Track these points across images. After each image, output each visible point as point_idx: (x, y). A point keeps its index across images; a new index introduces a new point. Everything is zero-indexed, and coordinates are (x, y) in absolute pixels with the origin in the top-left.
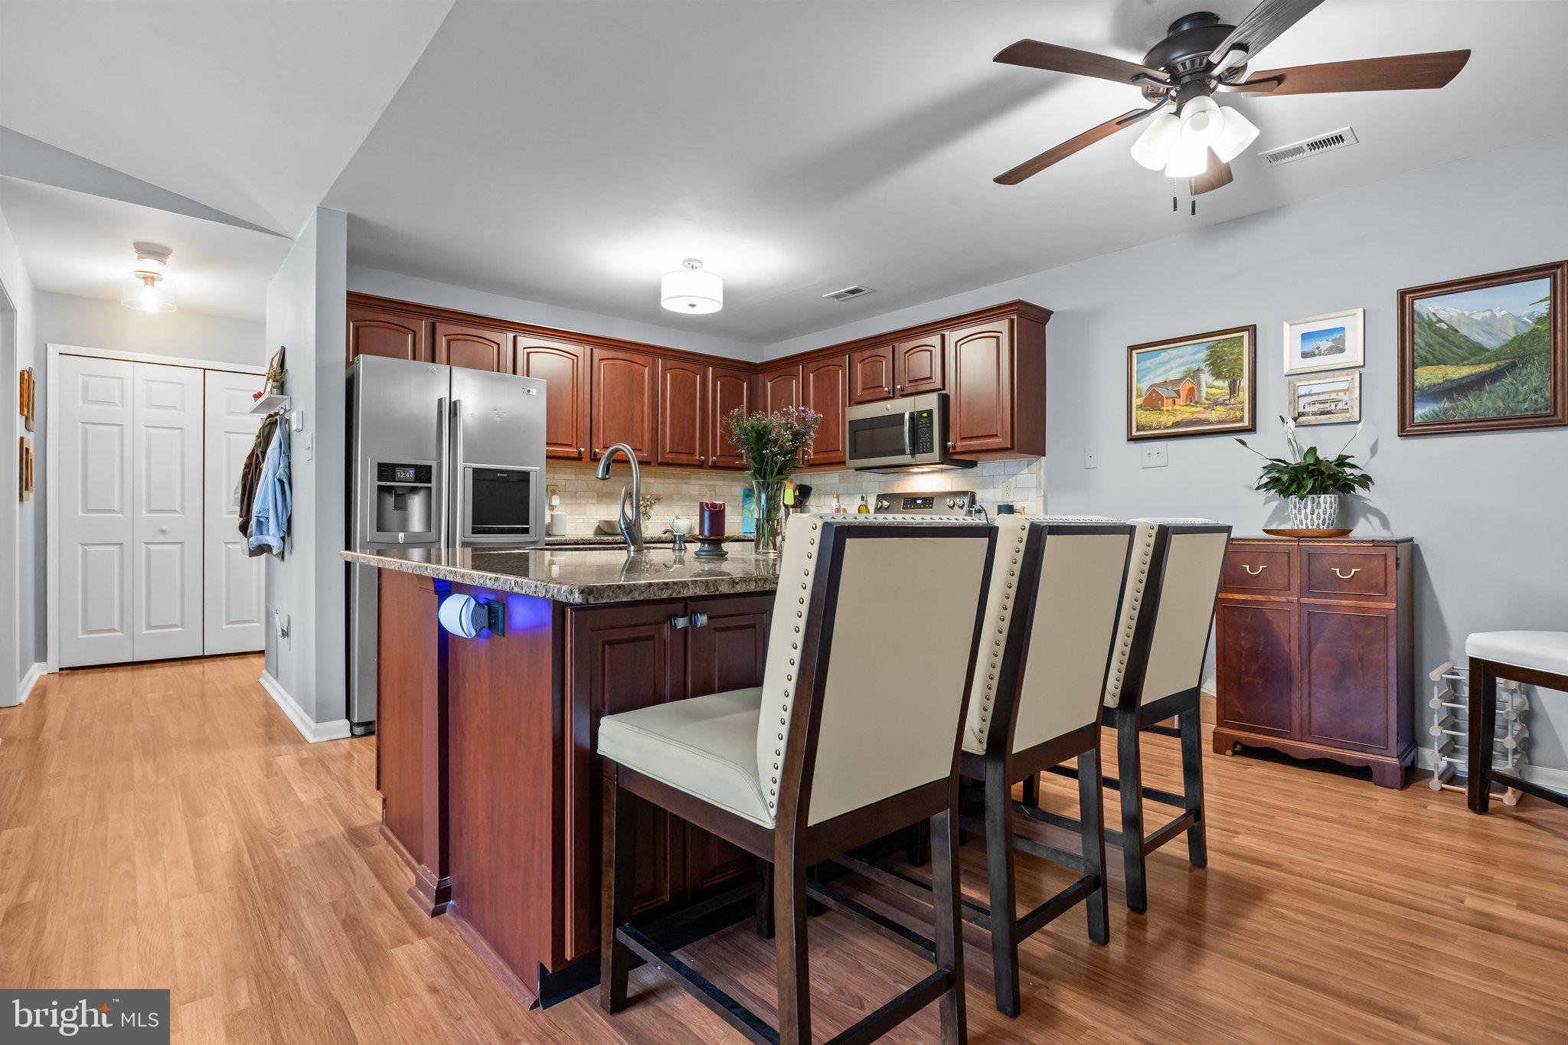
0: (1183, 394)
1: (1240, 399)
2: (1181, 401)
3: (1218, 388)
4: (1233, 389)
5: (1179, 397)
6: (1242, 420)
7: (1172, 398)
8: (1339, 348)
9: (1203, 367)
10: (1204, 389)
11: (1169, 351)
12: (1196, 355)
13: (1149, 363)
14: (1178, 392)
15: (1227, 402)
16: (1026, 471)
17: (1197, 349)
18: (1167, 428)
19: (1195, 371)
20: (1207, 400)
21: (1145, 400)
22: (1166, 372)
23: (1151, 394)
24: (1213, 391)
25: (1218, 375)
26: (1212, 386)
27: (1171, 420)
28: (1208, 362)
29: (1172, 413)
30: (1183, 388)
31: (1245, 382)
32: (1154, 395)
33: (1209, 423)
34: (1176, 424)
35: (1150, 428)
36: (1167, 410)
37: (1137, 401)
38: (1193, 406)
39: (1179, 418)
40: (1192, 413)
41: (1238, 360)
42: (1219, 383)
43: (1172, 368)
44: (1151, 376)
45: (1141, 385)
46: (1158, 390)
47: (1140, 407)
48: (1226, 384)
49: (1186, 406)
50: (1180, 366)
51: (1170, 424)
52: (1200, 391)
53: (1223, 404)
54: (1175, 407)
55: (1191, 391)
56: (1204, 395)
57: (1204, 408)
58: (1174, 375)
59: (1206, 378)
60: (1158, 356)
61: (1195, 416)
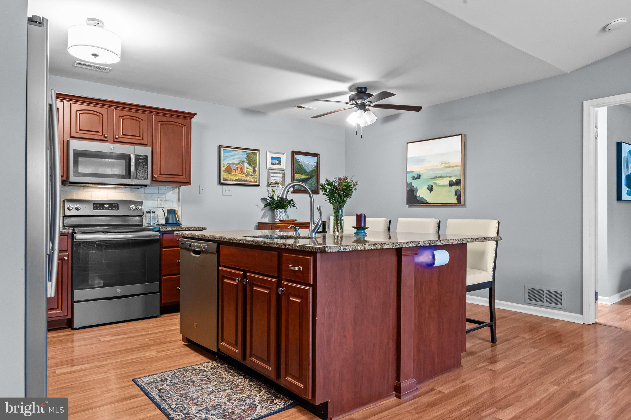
0: (239, 169)
1: (256, 174)
2: (238, 171)
3: (250, 169)
4: (254, 171)
5: (238, 170)
6: (256, 182)
7: (235, 170)
8: (280, 163)
9: (245, 160)
10: (245, 169)
11: (234, 152)
12: (242, 155)
13: (227, 154)
14: (237, 168)
15: (252, 175)
16: (171, 192)
17: (243, 153)
18: (233, 181)
19: (243, 161)
20: (247, 173)
21: (226, 169)
22: (233, 159)
23: (228, 167)
24: (248, 170)
25: (250, 165)
26: (247, 168)
27: (235, 178)
28: (247, 159)
29: (235, 176)
30: (239, 167)
31: (257, 169)
32: (229, 167)
33: (247, 181)
34: (236, 180)
35: (228, 180)
36: (234, 174)
37: (223, 169)
38: (242, 174)
39: (237, 178)
40: (242, 177)
41: (256, 160)
42: (250, 167)
43: (235, 158)
44: (228, 160)
45: (224, 163)
46: (230, 165)
47: (224, 171)
48: (252, 168)
49: (240, 174)
50: (238, 158)
51: (234, 180)
52: (244, 169)
53: (251, 175)
54: (237, 174)
55: (241, 168)
56: (245, 171)
57: (246, 176)
58: (236, 161)
59: (246, 165)
60: (229, 152)
61: (243, 178)
